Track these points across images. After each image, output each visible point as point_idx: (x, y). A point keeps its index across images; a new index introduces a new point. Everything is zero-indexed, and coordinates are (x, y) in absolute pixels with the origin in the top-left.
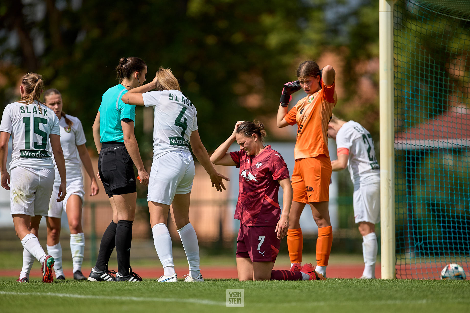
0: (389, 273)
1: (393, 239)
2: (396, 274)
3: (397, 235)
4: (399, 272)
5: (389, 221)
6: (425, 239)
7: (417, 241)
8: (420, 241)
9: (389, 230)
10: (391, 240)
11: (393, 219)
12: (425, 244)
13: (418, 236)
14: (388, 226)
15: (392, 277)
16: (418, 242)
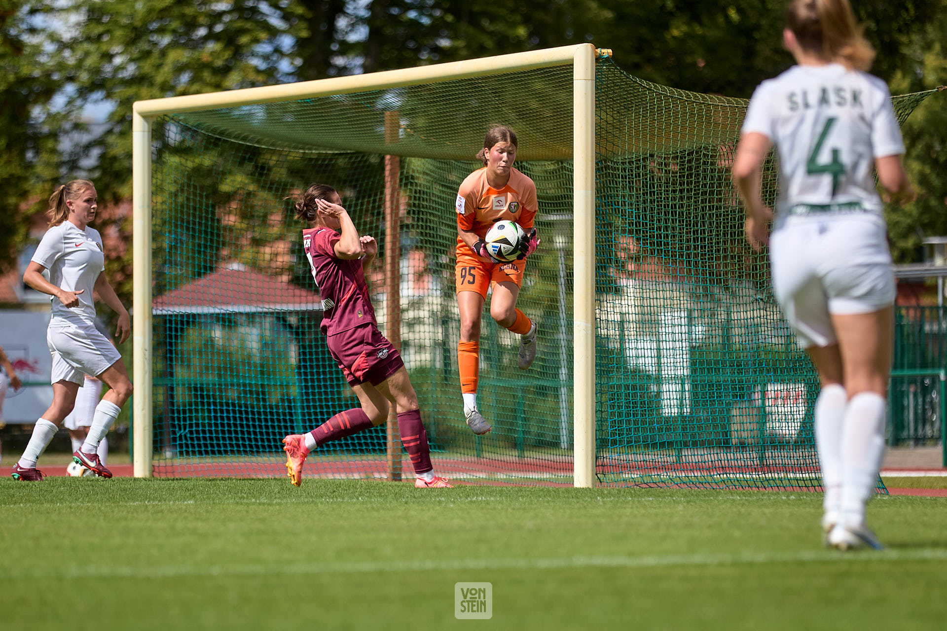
0: (144, 470)
1: (149, 426)
2: (153, 471)
3: (154, 422)
4: (157, 469)
5: (144, 403)
6: (191, 426)
7: (180, 429)
8: (185, 429)
9: (144, 415)
10: (147, 428)
11: (149, 400)
12: (191, 432)
13: (182, 423)
14: (143, 410)
15: (147, 474)
16: (182, 431)
